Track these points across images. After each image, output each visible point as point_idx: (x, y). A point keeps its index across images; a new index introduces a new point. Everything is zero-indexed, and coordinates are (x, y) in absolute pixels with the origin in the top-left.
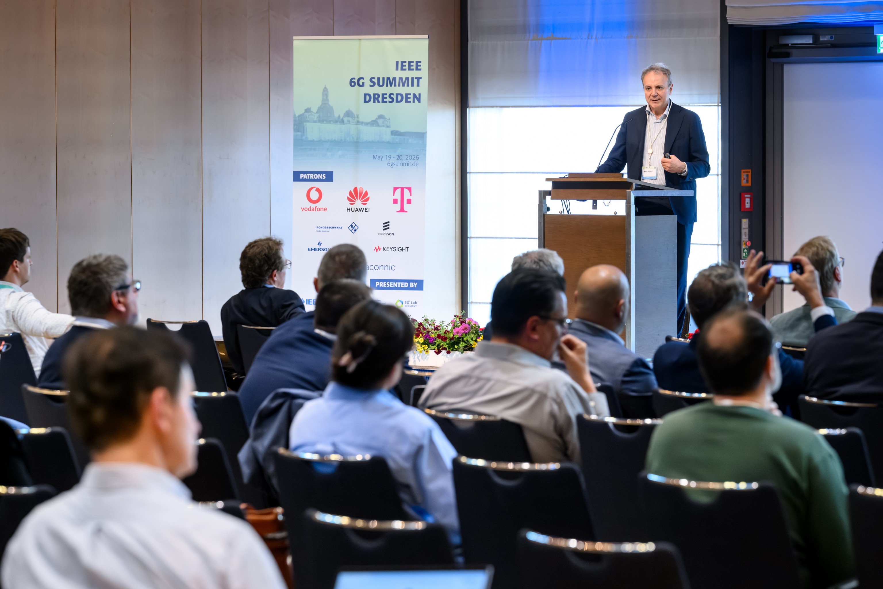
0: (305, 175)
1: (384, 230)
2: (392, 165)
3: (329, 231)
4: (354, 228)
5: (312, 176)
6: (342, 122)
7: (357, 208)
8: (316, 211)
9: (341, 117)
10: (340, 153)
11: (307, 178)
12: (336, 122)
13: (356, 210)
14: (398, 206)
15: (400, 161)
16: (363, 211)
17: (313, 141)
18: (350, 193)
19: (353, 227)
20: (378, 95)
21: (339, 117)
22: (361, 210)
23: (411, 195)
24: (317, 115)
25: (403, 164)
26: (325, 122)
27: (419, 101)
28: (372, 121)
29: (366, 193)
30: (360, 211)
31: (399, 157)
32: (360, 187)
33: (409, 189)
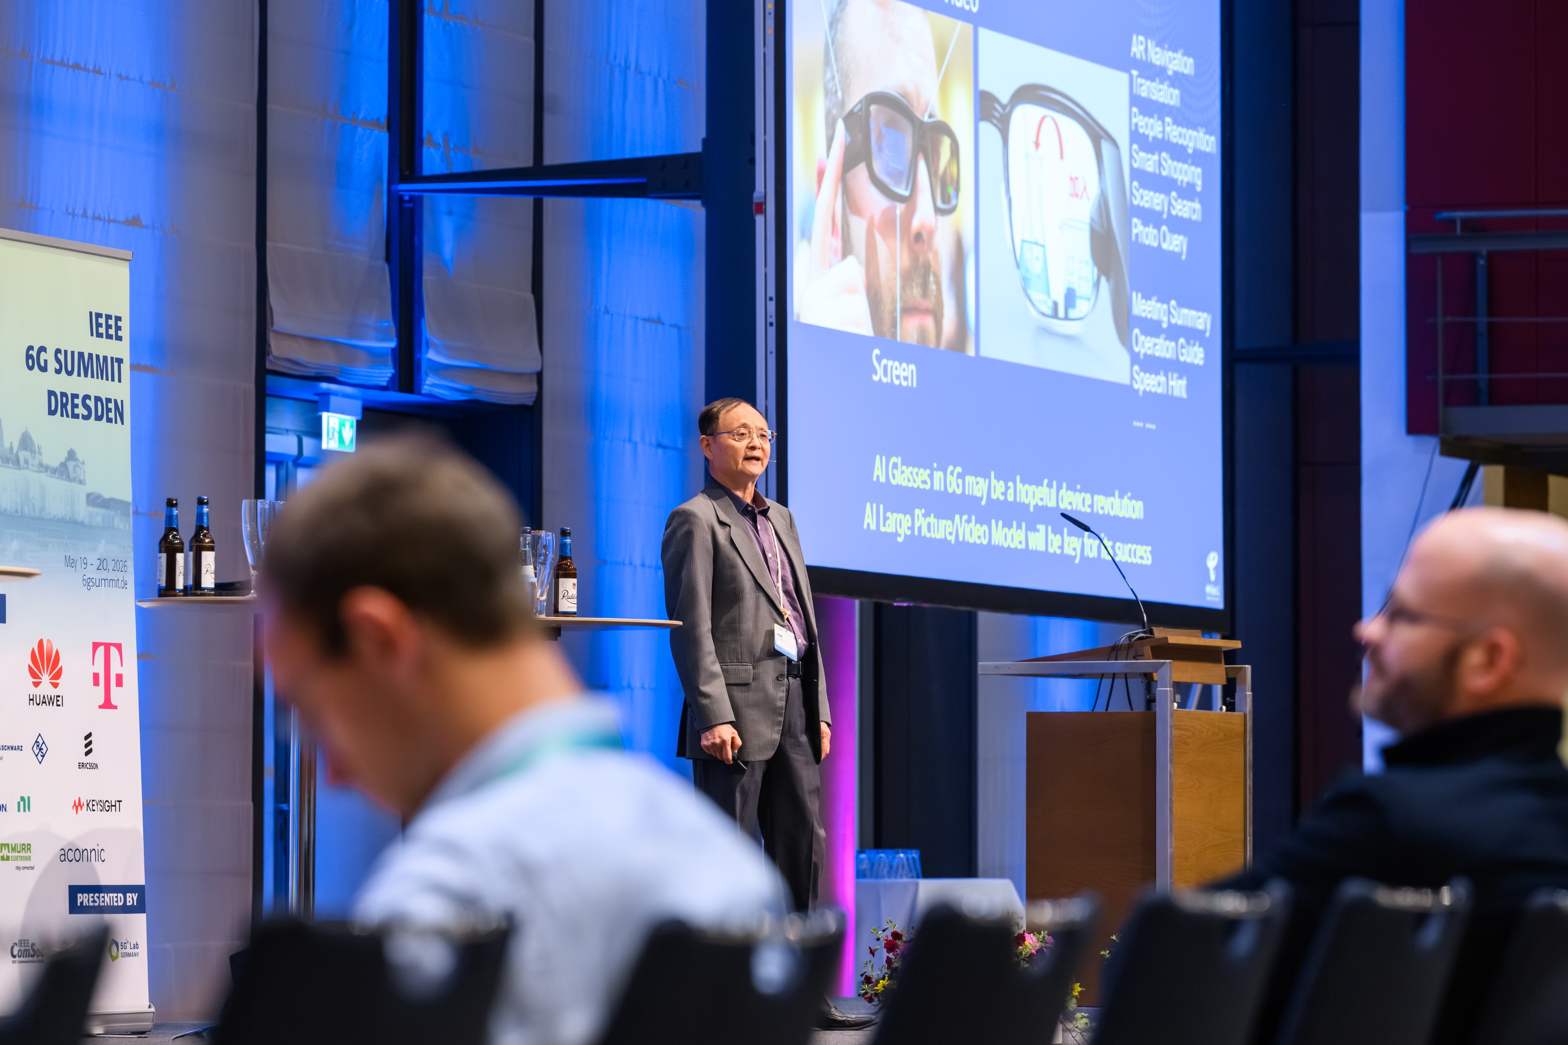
1: (84, 754)
4: (41, 749)
6: (17, 462)
7: (44, 697)
9: (15, 448)
12: (6, 461)
13: (43, 702)
15: (103, 575)
16: (52, 704)
18: (33, 656)
19: (40, 747)
20: (67, 396)
21: (11, 448)
22: (51, 701)
23: (121, 664)
25: (109, 582)
27: (122, 419)
28: (61, 465)
29: (57, 657)
30: (49, 704)
31: (103, 564)
32: (49, 641)
33: (119, 648)
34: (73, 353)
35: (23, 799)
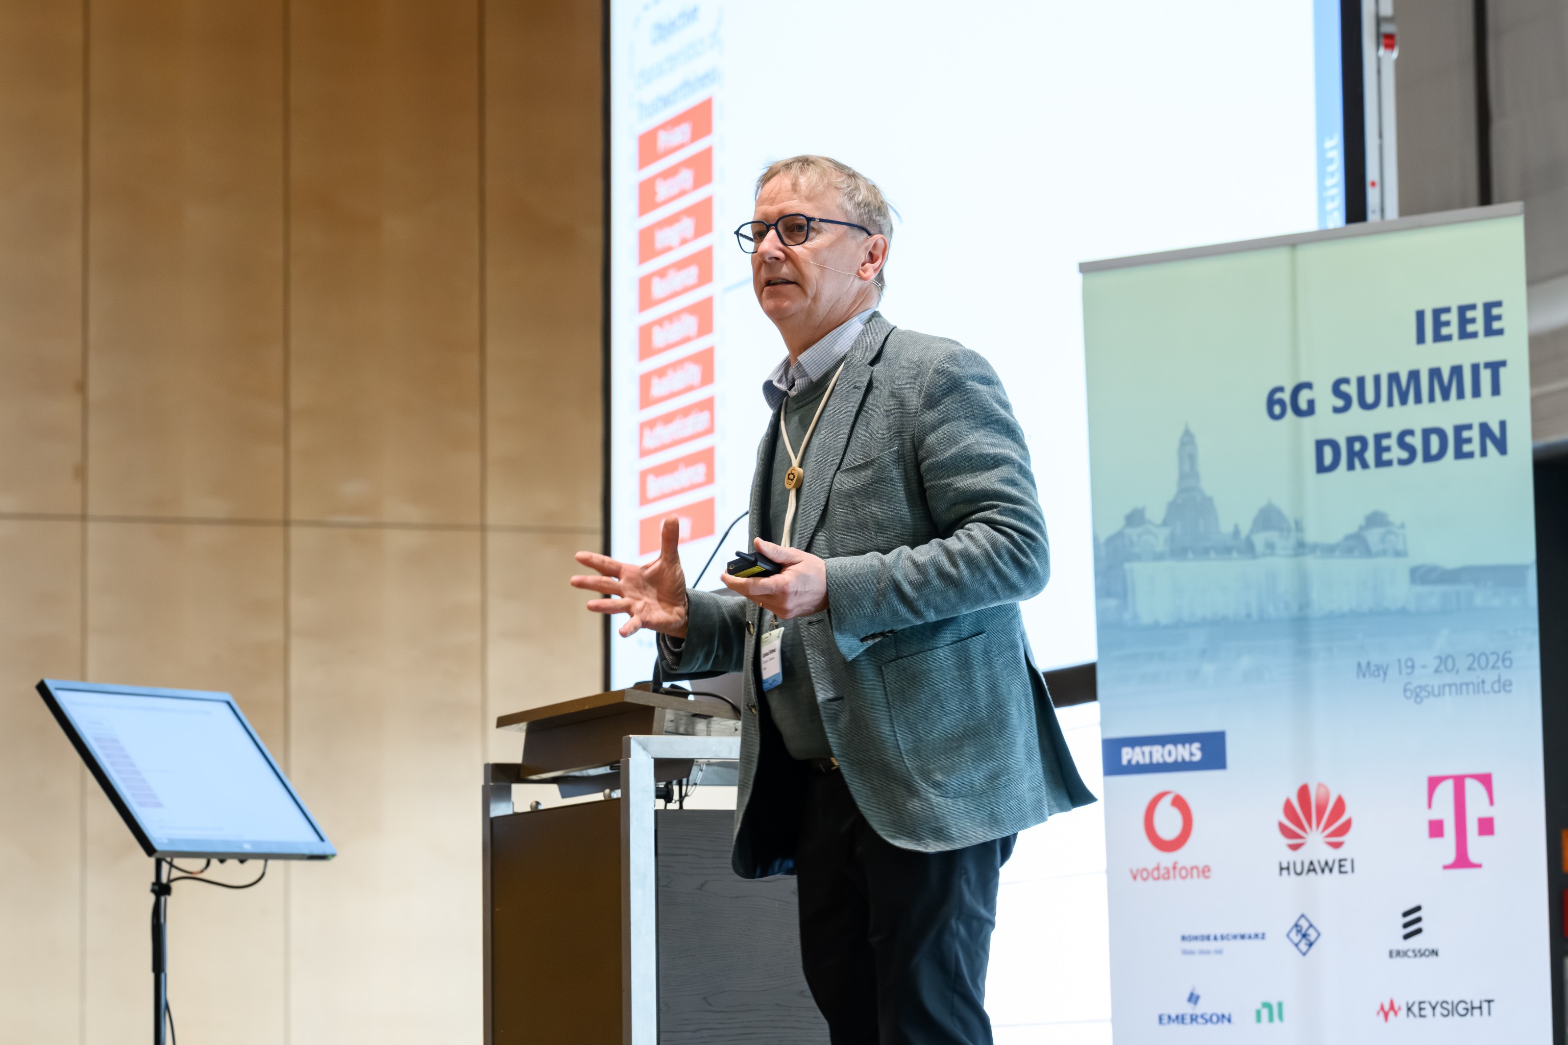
0: (1138, 749)
1: (1406, 937)
2: (1418, 694)
3: (1219, 952)
4: (1304, 936)
5: (1158, 754)
6: (1249, 549)
7: (1311, 863)
8: (1175, 877)
9: (1245, 531)
10: (1246, 662)
11: (1141, 761)
12: (1225, 551)
13: (1309, 870)
14: (1447, 846)
15: (1448, 678)
16: (1331, 870)
17: (1155, 626)
18: (1288, 809)
19: (1303, 931)
20: (1363, 440)
21: (1236, 533)
22: (1327, 867)
23: (1492, 802)
24: (1164, 533)
25: (1459, 688)
26: (1190, 555)
27: (1502, 447)
28: (1349, 537)
29: (1340, 805)
30: (1323, 871)
31: (1445, 662)
32: (1320, 785)
33: (1486, 780)
34: (1377, 379)
35: (1267, 1005)
